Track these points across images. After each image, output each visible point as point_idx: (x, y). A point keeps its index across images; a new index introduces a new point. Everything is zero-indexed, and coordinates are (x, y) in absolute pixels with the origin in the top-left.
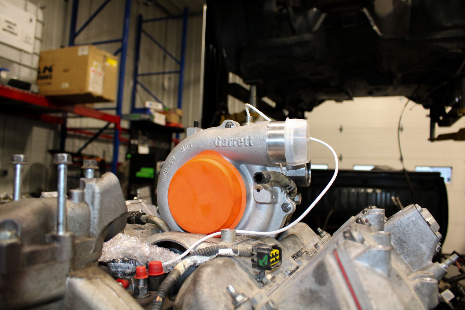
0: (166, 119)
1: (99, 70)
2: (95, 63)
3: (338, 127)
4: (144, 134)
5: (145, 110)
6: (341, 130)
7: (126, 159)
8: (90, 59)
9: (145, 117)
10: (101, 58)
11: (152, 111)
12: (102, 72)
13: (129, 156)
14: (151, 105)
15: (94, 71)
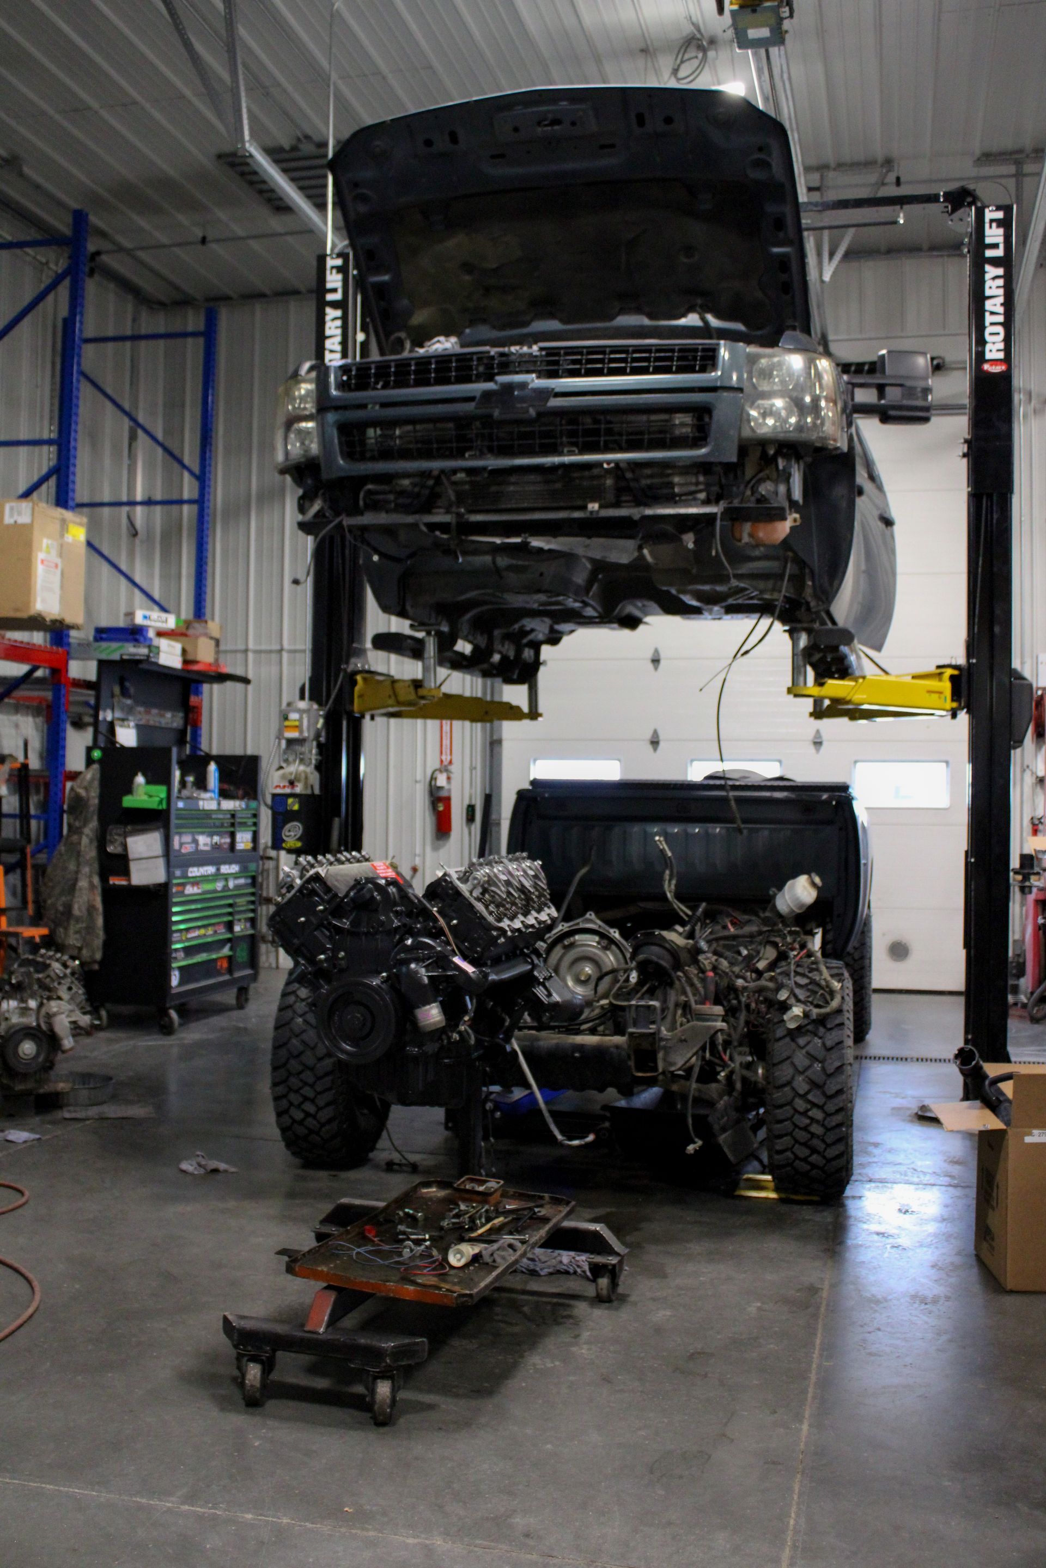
0: (184, 652)
1: (54, 557)
2: (45, 542)
3: (650, 654)
4: (125, 693)
5: (135, 633)
6: (656, 661)
7: (89, 761)
8: (36, 533)
9: (132, 650)
10: (57, 526)
11: (151, 634)
12: (59, 561)
13: (97, 754)
14: (145, 617)
15: (42, 562)
